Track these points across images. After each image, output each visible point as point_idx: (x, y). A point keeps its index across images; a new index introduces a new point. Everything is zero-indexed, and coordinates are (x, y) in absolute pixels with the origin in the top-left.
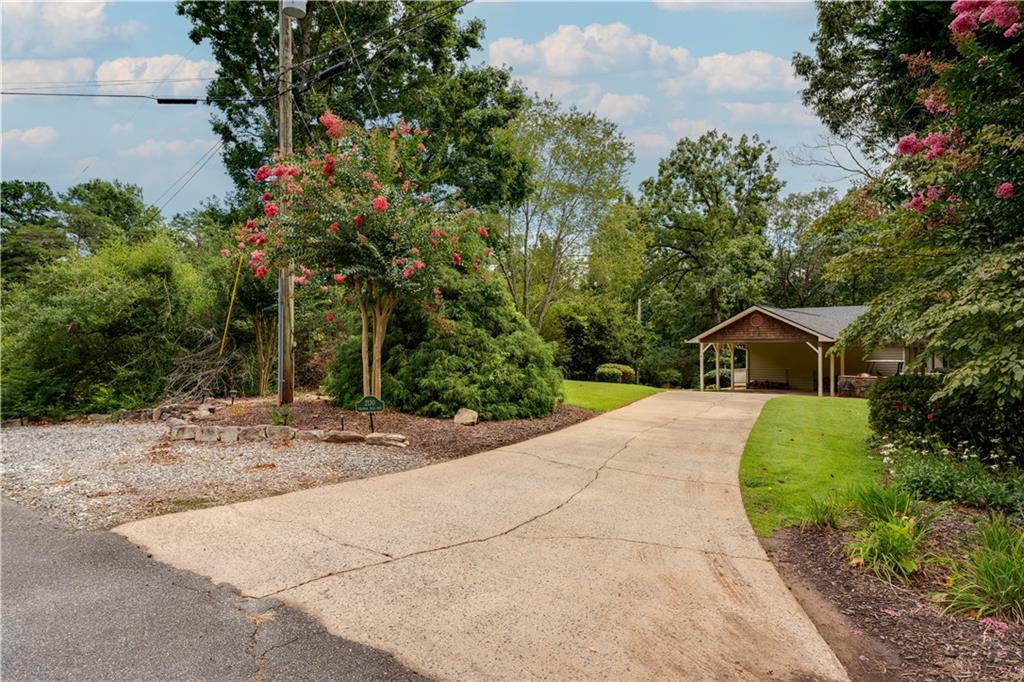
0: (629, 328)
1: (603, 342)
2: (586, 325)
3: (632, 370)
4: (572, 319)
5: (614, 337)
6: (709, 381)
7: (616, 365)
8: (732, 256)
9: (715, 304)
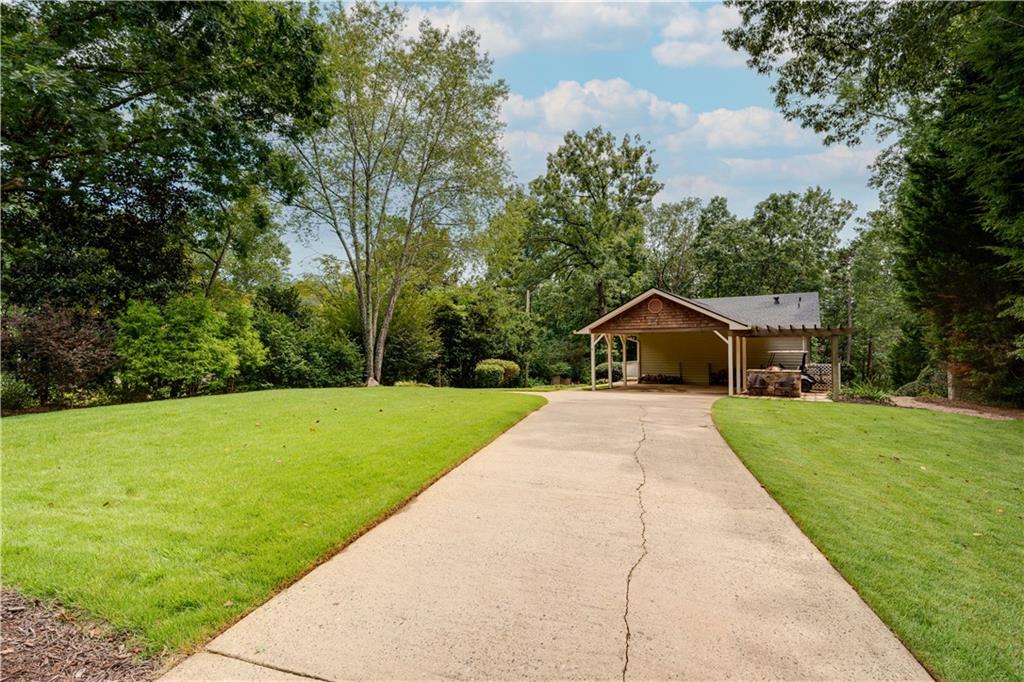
0: (514, 319)
1: (483, 334)
2: (464, 315)
3: (516, 366)
4: (448, 308)
5: (498, 330)
6: (601, 375)
7: (499, 361)
8: (620, 247)
9: (602, 299)
